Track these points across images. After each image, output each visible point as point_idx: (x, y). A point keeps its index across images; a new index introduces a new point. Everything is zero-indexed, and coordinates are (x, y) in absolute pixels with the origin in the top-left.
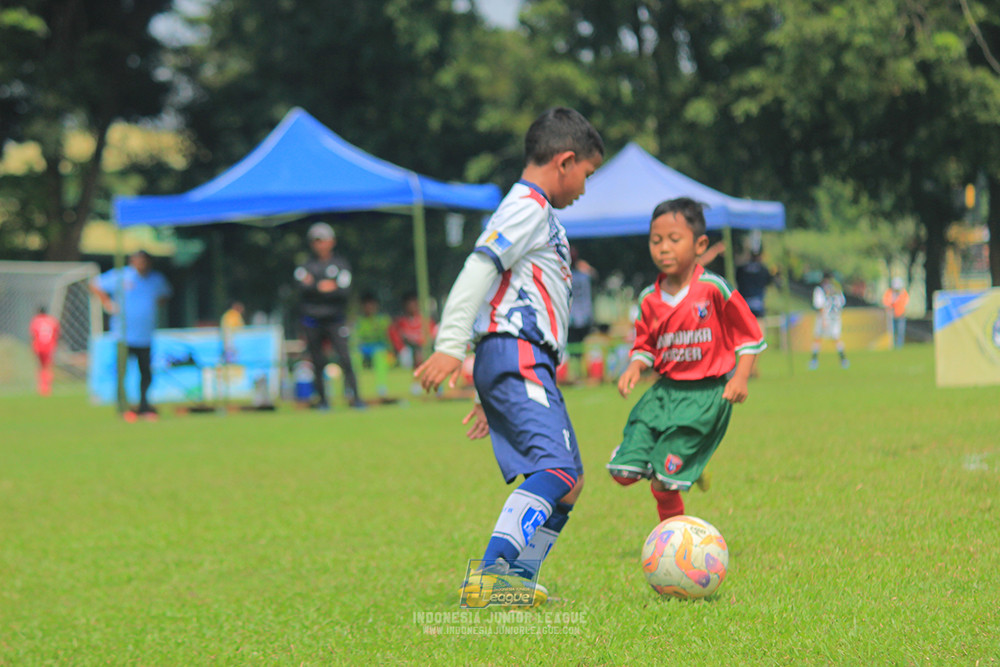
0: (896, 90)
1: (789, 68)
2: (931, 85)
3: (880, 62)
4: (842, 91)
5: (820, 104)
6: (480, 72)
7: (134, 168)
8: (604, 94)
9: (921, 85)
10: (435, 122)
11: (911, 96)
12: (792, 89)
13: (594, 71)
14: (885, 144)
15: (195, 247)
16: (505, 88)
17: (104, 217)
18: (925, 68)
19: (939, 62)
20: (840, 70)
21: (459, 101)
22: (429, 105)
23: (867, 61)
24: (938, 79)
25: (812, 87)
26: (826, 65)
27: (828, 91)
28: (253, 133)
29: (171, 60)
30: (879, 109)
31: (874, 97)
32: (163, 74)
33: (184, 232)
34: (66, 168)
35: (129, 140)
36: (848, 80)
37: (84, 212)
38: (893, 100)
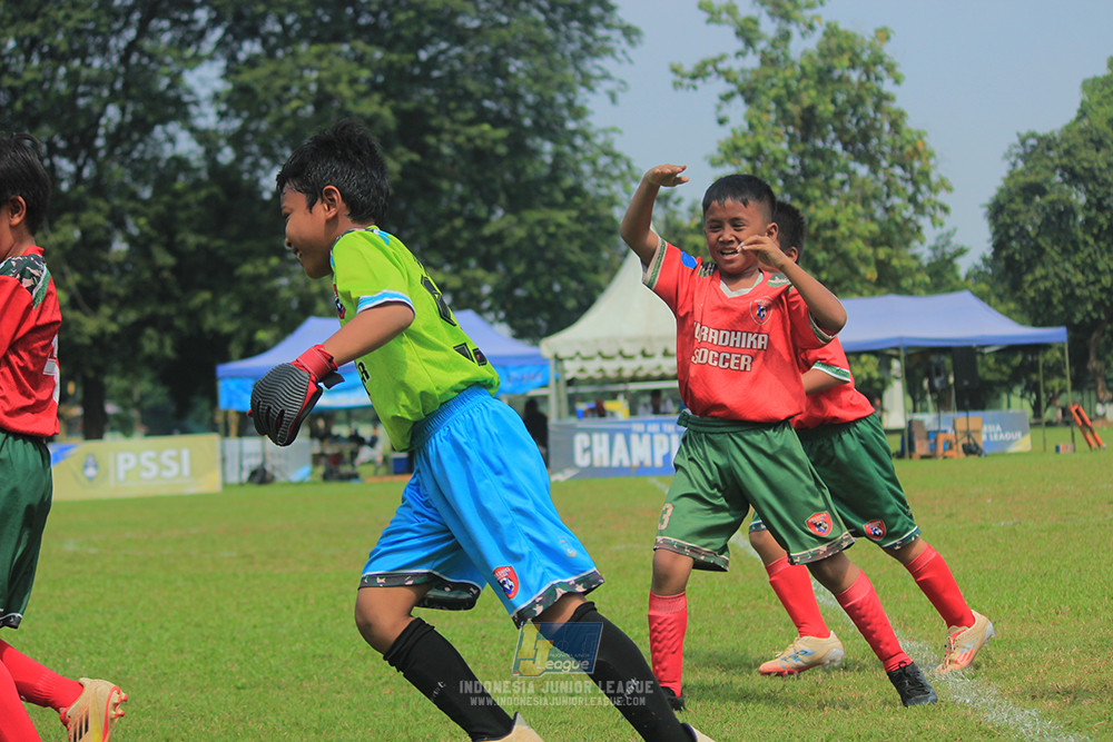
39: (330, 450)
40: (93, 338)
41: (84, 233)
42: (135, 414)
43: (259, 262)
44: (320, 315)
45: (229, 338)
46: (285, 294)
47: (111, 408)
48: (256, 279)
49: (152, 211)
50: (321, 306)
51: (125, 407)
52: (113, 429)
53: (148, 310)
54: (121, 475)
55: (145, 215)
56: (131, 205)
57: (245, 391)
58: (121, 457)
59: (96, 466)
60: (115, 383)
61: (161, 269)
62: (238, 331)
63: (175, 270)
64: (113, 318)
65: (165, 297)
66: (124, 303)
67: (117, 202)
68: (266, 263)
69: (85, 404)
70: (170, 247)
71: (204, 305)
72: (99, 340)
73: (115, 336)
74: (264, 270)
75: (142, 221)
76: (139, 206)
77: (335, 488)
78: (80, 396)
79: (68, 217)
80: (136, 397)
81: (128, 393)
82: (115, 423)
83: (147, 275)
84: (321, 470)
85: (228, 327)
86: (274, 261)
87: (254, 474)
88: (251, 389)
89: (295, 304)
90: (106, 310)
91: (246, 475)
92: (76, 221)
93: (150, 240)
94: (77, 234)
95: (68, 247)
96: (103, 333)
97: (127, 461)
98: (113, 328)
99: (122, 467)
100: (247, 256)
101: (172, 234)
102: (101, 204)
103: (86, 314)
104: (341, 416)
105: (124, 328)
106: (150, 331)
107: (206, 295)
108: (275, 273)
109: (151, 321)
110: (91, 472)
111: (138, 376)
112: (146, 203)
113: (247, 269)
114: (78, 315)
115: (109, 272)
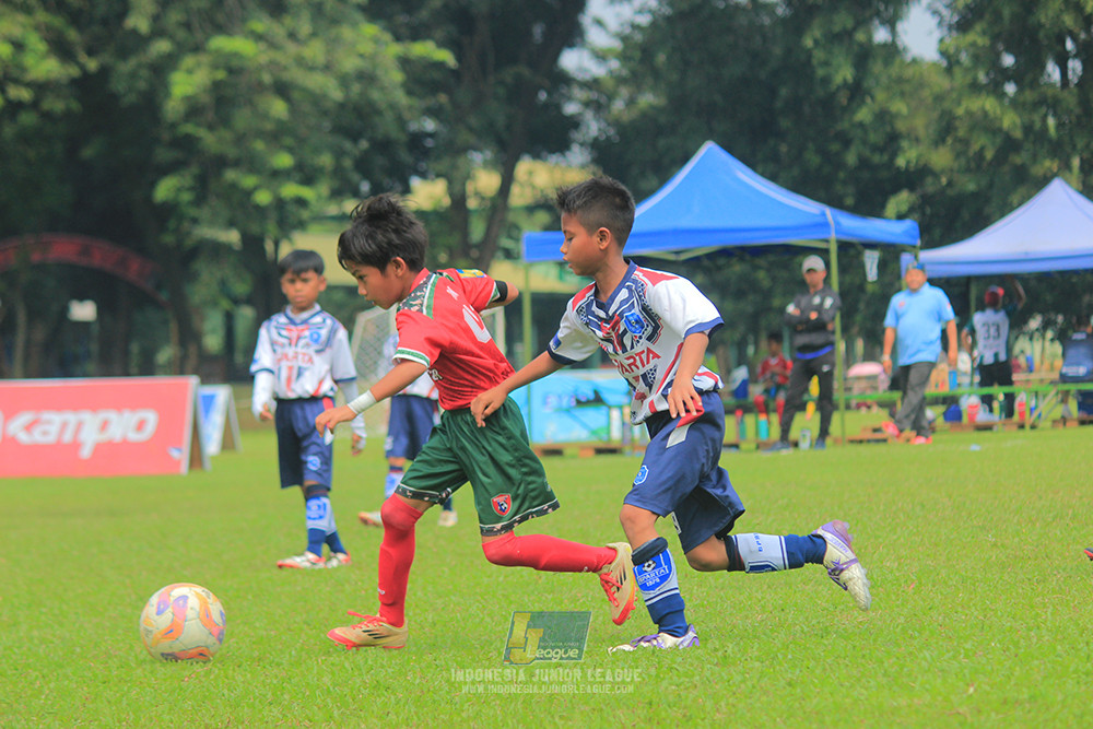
6: (899, 107)
7: (539, 205)
8: (1028, 129)
10: (851, 158)
13: (1017, 104)
16: (922, 123)
17: (509, 255)
21: (876, 138)
22: (847, 143)
28: (663, 168)
29: (579, 94)
32: (571, 109)
34: (472, 204)
35: (539, 176)
37: (490, 249)
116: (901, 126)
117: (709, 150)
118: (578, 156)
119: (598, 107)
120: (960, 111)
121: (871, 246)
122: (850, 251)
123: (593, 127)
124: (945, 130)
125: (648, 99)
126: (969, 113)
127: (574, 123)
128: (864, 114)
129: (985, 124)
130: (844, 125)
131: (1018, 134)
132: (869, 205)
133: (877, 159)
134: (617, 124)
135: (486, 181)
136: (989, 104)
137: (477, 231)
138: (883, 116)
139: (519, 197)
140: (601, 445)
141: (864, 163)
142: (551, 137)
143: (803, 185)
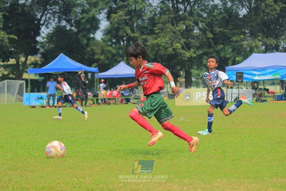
0: (169, 53)
1: (150, 49)
2: (175, 53)
3: (166, 48)
4: (159, 53)
5: (155, 55)
6: (95, 48)
7: (32, 64)
8: (117, 53)
9: (173, 53)
10: (86, 57)
11: (171, 54)
12: (151, 53)
13: (115, 48)
14: (167, 63)
15: (43, 78)
16: (99, 51)
17: (27, 72)
18: (174, 50)
19: (177, 49)
20: (159, 50)
21: (91, 53)
22: (85, 54)
23: (164, 48)
24: (176, 52)
25: (154, 53)
26: (157, 49)
27: (157, 53)
29: (39, 45)
30: (166, 57)
31: (165, 55)
32: (38, 47)
33: (41, 75)
34: (20, 63)
35: (31, 59)
36: (160, 51)
37: (23, 71)
38: (169, 55)
39: (258, 93)
40: (188, 58)
41: (186, 27)
42: (200, 81)
43: (237, 37)
44: (255, 52)
45: (229, 59)
46: (245, 46)
47: (193, 79)
48: (237, 42)
49: (207, 21)
50: (256, 50)
51: (198, 79)
52: (194, 85)
53: (205, 50)
54: (197, 99)
55: (205, 22)
56: (201, 19)
57: (234, 74)
58: (197, 93)
59: (189, 96)
60: (194, 72)
61: (209, 38)
62: (231, 57)
63: (213, 39)
64: (195, 53)
65: (210, 46)
66: (198, 48)
67: (197, 18)
68: (240, 37)
69: (185, 78)
70: (212, 32)
71: (221, 49)
72: (190, 59)
73: (195, 58)
74: (239, 39)
75: (203, 24)
76: (203, 19)
77: (259, 104)
78: (184, 75)
79: (181, 22)
80: (201, 76)
81: (199, 75)
82: (195, 84)
83: (205, 40)
84: (255, 99)
85: (228, 56)
86: (242, 36)
87: (236, 99)
88: (236, 74)
89: (248, 49)
90: (192, 50)
91: (233, 100)
92: (184, 24)
93: (206, 30)
94: (185, 27)
95: (182, 31)
96: (191, 57)
97: (198, 95)
98: (195, 55)
99: (197, 96)
100: (234, 35)
101: (212, 28)
102: (192, 18)
103: (186, 51)
104: (261, 83)
105: (198, 55)
106: (205, 57)
107: (222, 46)
108: (243, 40)
109: (206, 54)
110: (188, 98)
111: (202, 70)
112: (205, 18)
113: (234, 39)
114: (184, 51)
115: (194, 39)
116: (95, 51)
117: (62, 55)
118: (39, 55)
119: (42, 47)
120: (105, 49)
121: (90, 72)
122: (86, 73)
123: (42, 50)
124: (103, 52)
125: (51, 46)
126: (107, 50)
127: (38, 50)
128: (89, 49)
129: (110, 52)
130: (85, 51)
131: (115, 53)
132: (90, 65)
133: (91, 57)
134: (46, 50)
135: (23, 59)
136: (110, 48)
137: (21, 68)
138: (92, 50)
139: (28, 62)
140: (42, 106)
141: (88, 58)
142: (34, 52)
143: (78, 61)
